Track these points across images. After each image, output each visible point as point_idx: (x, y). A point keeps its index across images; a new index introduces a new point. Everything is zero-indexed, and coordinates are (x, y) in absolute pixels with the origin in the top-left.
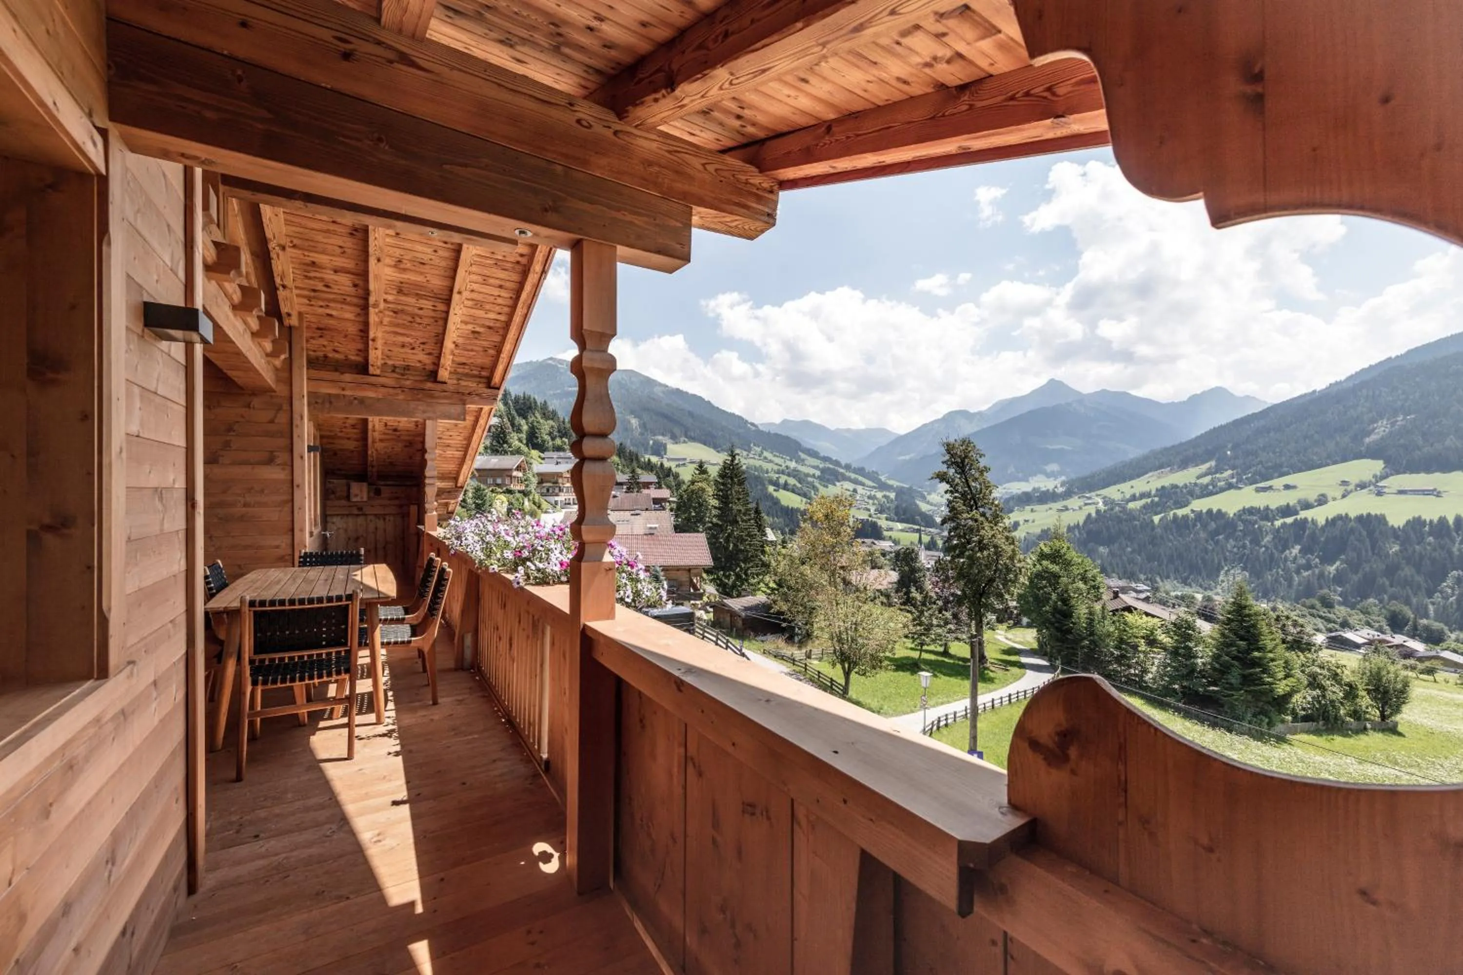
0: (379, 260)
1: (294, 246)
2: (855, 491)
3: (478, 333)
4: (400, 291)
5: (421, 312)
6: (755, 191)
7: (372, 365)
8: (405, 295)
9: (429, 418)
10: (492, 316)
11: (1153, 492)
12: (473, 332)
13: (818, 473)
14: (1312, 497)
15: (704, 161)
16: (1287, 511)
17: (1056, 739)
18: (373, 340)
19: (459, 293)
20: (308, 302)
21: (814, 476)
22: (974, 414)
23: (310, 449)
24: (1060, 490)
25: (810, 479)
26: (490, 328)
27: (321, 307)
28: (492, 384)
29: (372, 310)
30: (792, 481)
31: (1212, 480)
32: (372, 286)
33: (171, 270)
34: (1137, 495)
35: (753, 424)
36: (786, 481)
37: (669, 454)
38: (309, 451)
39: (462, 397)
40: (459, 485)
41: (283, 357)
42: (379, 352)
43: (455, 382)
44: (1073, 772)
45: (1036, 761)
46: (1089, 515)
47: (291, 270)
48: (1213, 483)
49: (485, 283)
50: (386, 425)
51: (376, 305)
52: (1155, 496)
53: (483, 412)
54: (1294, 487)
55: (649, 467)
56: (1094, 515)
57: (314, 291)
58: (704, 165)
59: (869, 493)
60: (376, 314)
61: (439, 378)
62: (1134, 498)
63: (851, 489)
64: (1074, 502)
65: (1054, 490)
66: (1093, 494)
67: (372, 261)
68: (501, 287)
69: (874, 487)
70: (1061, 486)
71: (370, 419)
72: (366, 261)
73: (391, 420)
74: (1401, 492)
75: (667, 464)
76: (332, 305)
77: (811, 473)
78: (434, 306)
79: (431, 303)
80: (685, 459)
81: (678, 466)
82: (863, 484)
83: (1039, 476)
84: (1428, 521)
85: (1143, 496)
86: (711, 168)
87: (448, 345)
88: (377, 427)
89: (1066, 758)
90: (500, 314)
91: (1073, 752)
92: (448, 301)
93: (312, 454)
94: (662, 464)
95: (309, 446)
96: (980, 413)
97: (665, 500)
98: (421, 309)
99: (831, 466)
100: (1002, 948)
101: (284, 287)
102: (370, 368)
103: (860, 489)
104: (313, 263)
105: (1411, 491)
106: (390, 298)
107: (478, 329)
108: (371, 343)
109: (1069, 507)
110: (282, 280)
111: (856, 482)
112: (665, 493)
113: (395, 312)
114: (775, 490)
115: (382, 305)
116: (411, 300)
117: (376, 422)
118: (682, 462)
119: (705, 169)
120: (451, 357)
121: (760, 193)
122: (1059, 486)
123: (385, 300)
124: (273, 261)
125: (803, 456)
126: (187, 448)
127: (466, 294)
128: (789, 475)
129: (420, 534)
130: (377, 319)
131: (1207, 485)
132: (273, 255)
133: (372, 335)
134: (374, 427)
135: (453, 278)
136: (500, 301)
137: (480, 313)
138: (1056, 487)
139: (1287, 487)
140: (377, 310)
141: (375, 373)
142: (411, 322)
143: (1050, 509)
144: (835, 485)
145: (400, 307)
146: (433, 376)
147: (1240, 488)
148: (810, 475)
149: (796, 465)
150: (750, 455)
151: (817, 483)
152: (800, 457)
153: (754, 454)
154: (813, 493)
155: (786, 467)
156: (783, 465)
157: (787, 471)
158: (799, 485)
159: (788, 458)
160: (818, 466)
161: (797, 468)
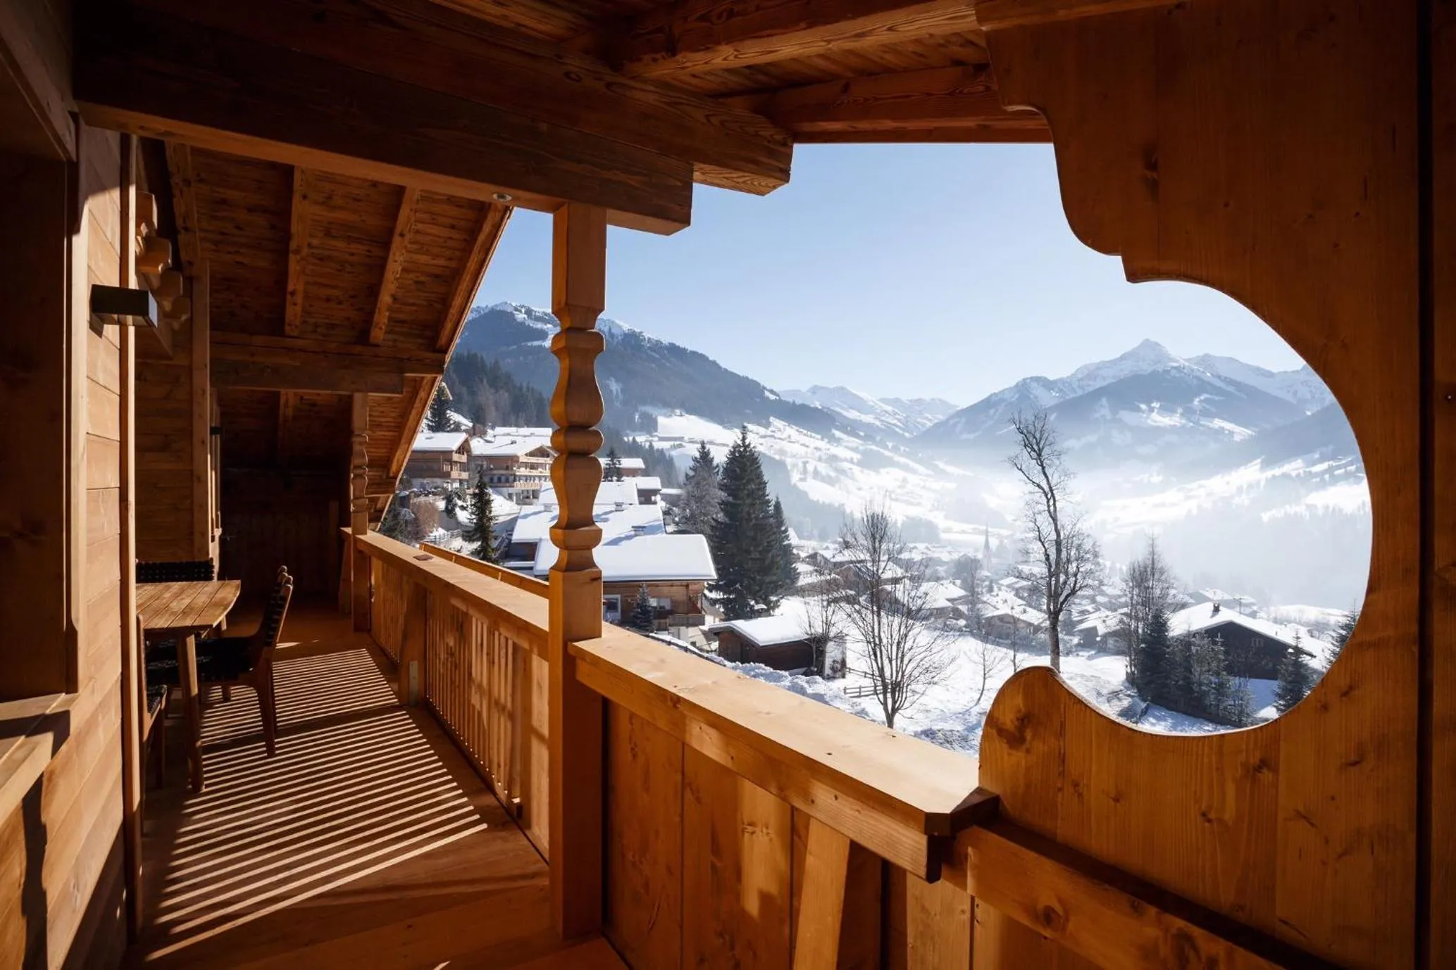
0: (305, 197)
1: (201, 181)
2: (905, 480)
3: (422, 283)
4: (328, 234)
5: (351, 258)
6: (766, 143)
7: (290, 325)
8: (333, 237)
9: (358, 391)
10: (441, 262)
12: (417, 282)
13: (856, 457)
15: (708, 113)
17: (1016, 723)
18: (293, 293)
19: (402, 235)
20: (213, 247)
21: (851, 461)
22: (1055, 382)
23: (214, 431)
26: (436, 276)
27: (229, 253)
28: (438, 346)
29: (293, 258)
32: (295, 228)
33: (110, 243)
35: (772, 392)
36: (816, 469)
37: (661, 432)
38: (211, 434)
39: (399, 364)
40: (391, 475)
41: (184, 318)
42: (298, 309)
43: (391, 343)
44: (1028, 751)
45: (1001, 746)
46: (1190, 512)
47: (195, 209)
49: (434, 222)
50: (302, 398)
51: (297, 252)
53: (425, 382)
55: (634, 450)
57: (223, 234)
58: (707, 117)
59: (922, 484)
60: (298, 262)
61: (372, 340)
67: (297, 198)
68: (453, 227)
71: (283, 391)
72: (289, 199)
73: (310, 393)
75: (658, 445)
76: (242, 250)
77: (849, 457)
78: (369, 251)
79: (366, 248)
80: (681, 439)
81: (674, 447)
82: (914, 471)
86: (715, 120)
87: (385, 298)
88: (291, 402)
89: (1022, 740)
90: (450, 259)
91: (1028, 735)
92: (386, 245)
93: (214, 437)
94: (651, 446)
95: (211, 428)
96: (1062, 381)
97: (655, 492)
98: (352, 254)
100: (969, 916)
101: (186, 229)
102: (287, 328)
103: (910, 477)
104: (224, 202)
106: (315, 242)
107: (422, 279)
108: (289, 297)
110: (184, 222)
111: (908, 469)
112: (653, 482)
113: (321, 259)
114: (801, 480)
115: (305, 251)
116: (341, 244)
117: (289, 396)
118: (679, 441)
119: (709, 121)
120: (387, 314)
121: (772, 146)
123: (309, 245)
124: (175, 200)
126: (120, 442)
127: (408, 236)
129: (342, 538)
130: (298, 268)
132: (176, 192)
133: (290, 288)
134: (287, 400)
135: (395, 217)
136: (450, 243)
137: (423, 259)
140: (298, 257)
141: (292, 334)
142: (340, 271)
145: (326, 253)
146: (363, 337)
148: (846, 460)
149: (828, 446)
150: (769, 433)
151: (856, 469)
152: (833, 435)
153: (774, 432)
154: (849, 482)
155: (817, 449)
156: (812, 446)
157: (818, 454)
158: (833, 474)
159: (819, 437)
160: (857, 448)
161: (829, 449)
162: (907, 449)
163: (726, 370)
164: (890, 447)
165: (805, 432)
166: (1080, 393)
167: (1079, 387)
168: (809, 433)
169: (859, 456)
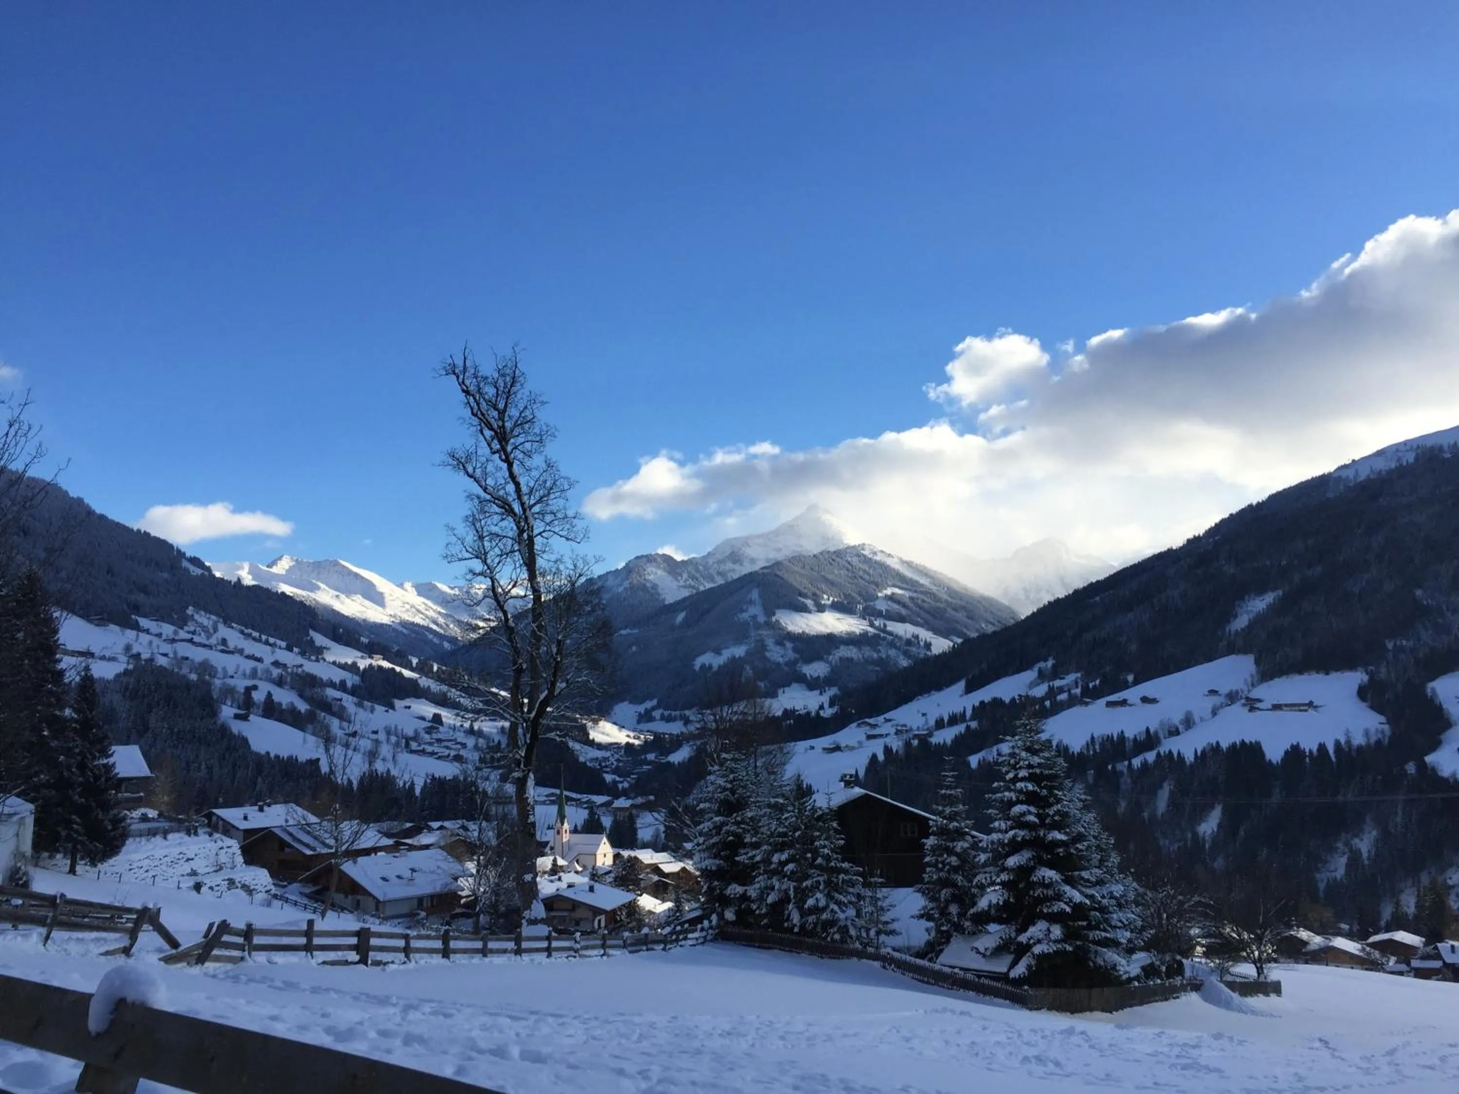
11: (969, 713)
13: (352, 679)
14: (1177, 718)
16: (1149, 741)
21: (341, 686)
24: (827, 713)
25: (331, 693)
30: (285, 697)
31: (1051, 689)
34: (946, 719)
36: (270, 696)
46: (874, 757)
48: (1052, 693)
52: (971, 720)
54: (1153, 701)
56: (881, 757)
59: (467, 724)
62: (940, 724)
63: (430, 716)
64: (851, 734)
65: (818, 713)
66: (881, 719)
69: (478, 712)
70: (831, 705)
74: (1276, 707)
77: (337, 680)
82: (454, 705)
83: (795, 685)
84: (1307, 750)
85: (954, 720)
96: (694, 561)
99: (386, 664)
103: (448, 716)
105: (1286, 705)
109: (843, 745)
111: (442, 701)
114: (237, 717)
122: (826, 705)
125: (320, 639)
128: (280, 683)
131: (1043, 699)
138: (822, 707)
139: (1145, 700)
143: (812, 748)
144: (392, 707)
147: (1087, 704)
148: (332, 684)
149: (299, 660)
150: (183, 634)
151: (348, 701)
152: (312, 641)
153: (194, 633)
154: (335, 724)
155: (276, 664)
156: (268, 660)
157: (276, 672)
158: (303, 707)
159: (283, 644)
160: (354, 664)
161: (301, 666)
162: (444, 668)
163: (102, 517)
164: (414, 665)
165: (256, 634)
166: (720, 581)
167: (719, 573)
168: (264, 637)
169: (357, 679)
